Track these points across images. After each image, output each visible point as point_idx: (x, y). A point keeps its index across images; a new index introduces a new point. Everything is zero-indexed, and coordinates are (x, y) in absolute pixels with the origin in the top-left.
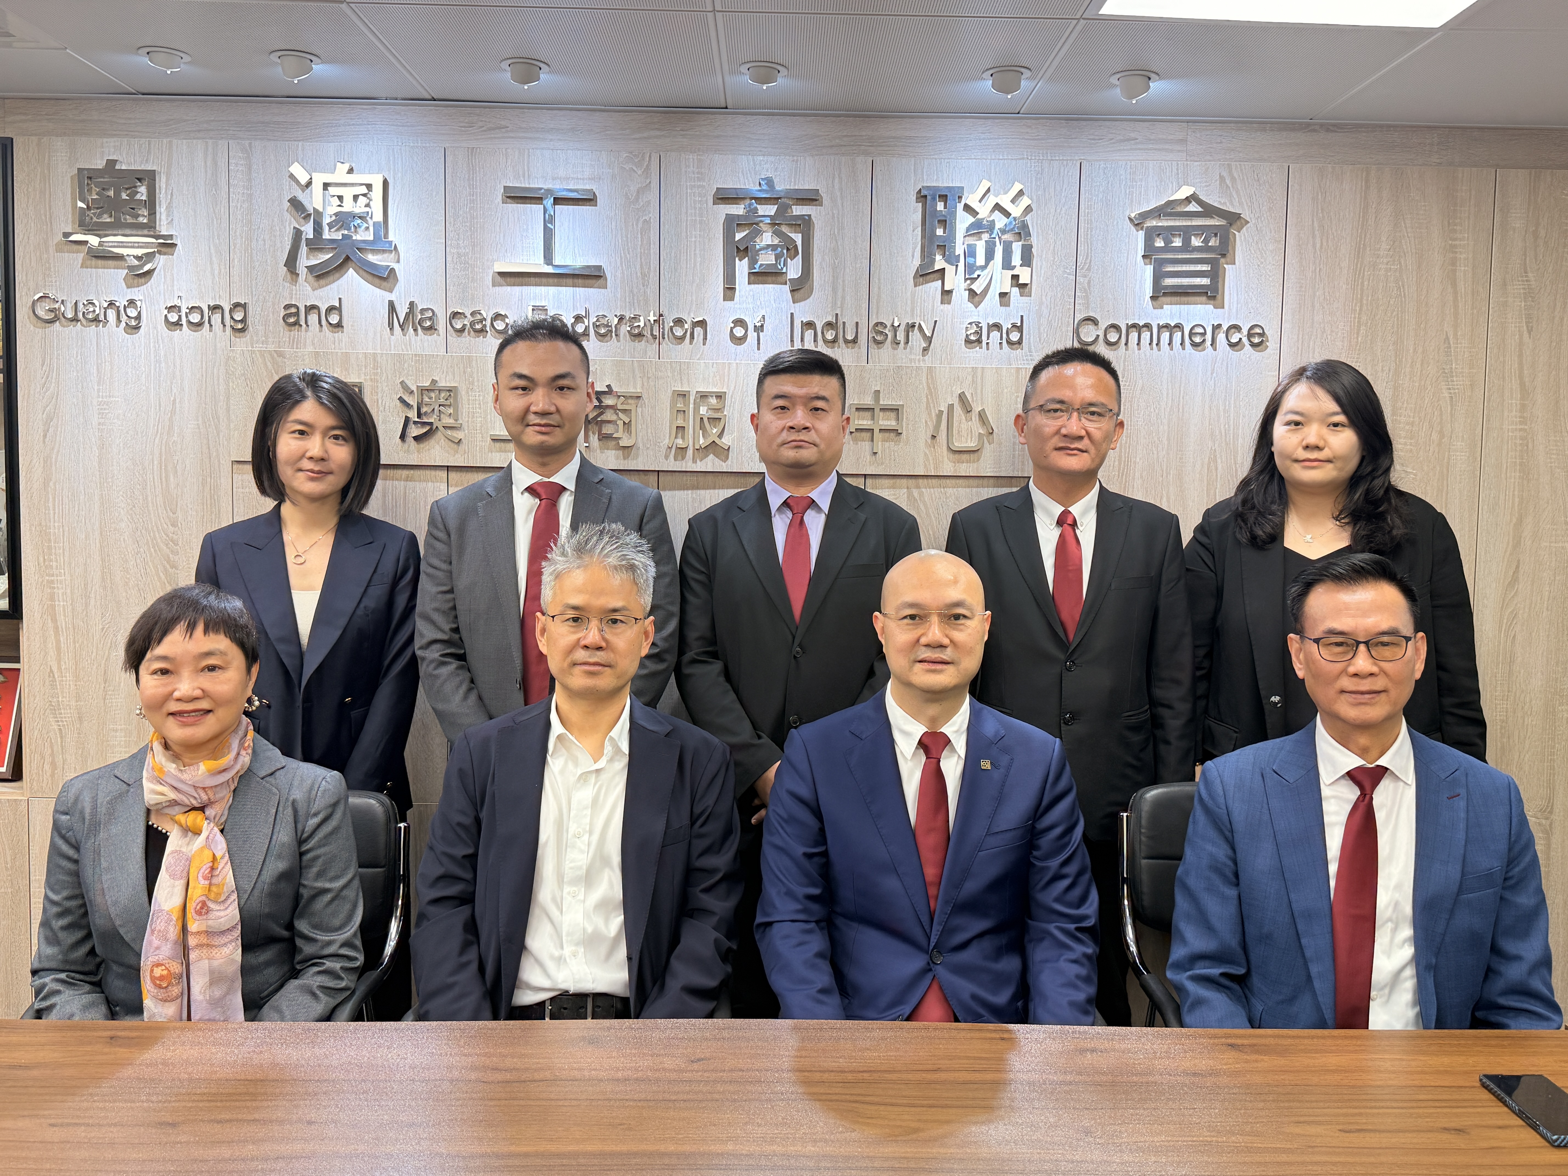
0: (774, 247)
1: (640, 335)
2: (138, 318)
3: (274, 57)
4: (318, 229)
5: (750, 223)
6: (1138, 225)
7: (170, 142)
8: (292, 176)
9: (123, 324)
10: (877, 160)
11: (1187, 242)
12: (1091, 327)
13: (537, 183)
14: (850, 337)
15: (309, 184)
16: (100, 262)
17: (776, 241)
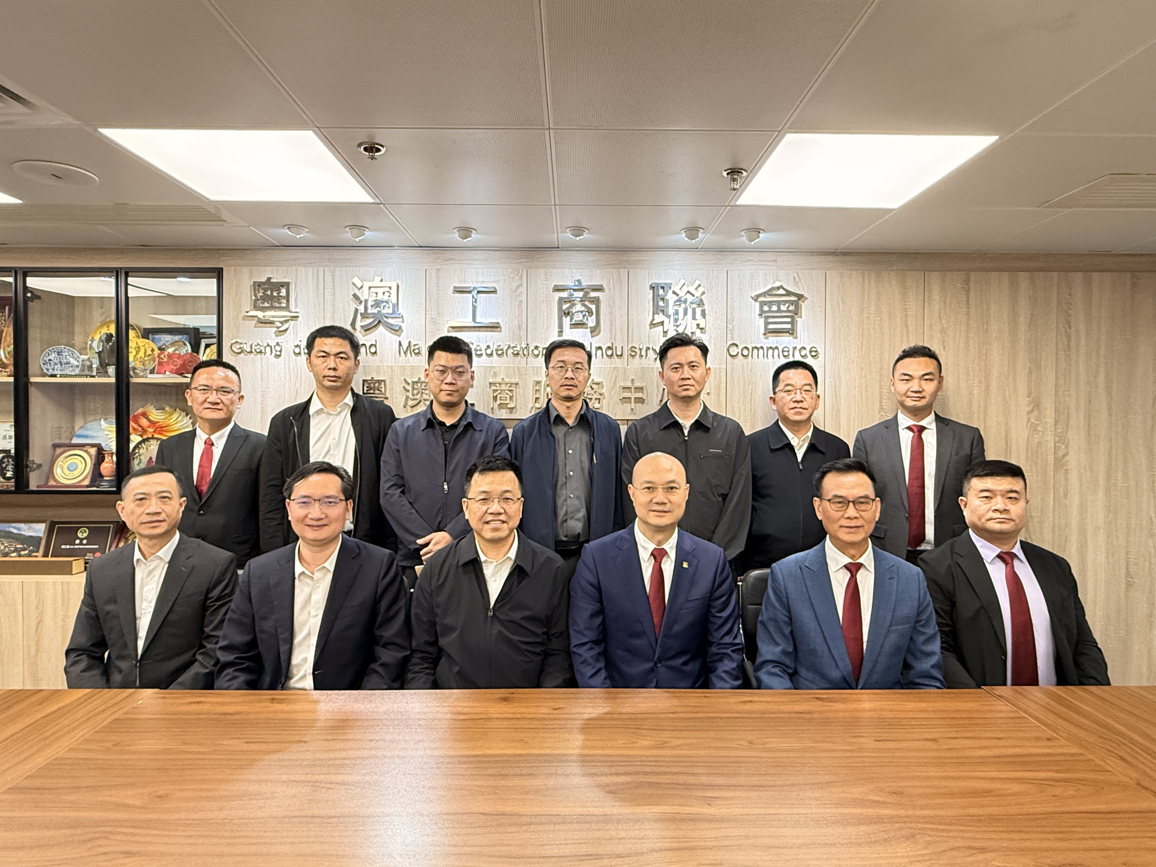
0: (582, 312)
1: (518, 354)
2: (280, 351)
3: (347, 229)
4: (366, 308)
5: (569, 300)
6: (756, 300)
7: (296, 269)
8: (354, 284)
9: (273, 354)
10: (631, 271)
11: (779, 307)
12: (735, 348)
13: (470, 285)
14: (619, 353)
15: (362, 287)
16: (263, 325)
17: (583, 309)
